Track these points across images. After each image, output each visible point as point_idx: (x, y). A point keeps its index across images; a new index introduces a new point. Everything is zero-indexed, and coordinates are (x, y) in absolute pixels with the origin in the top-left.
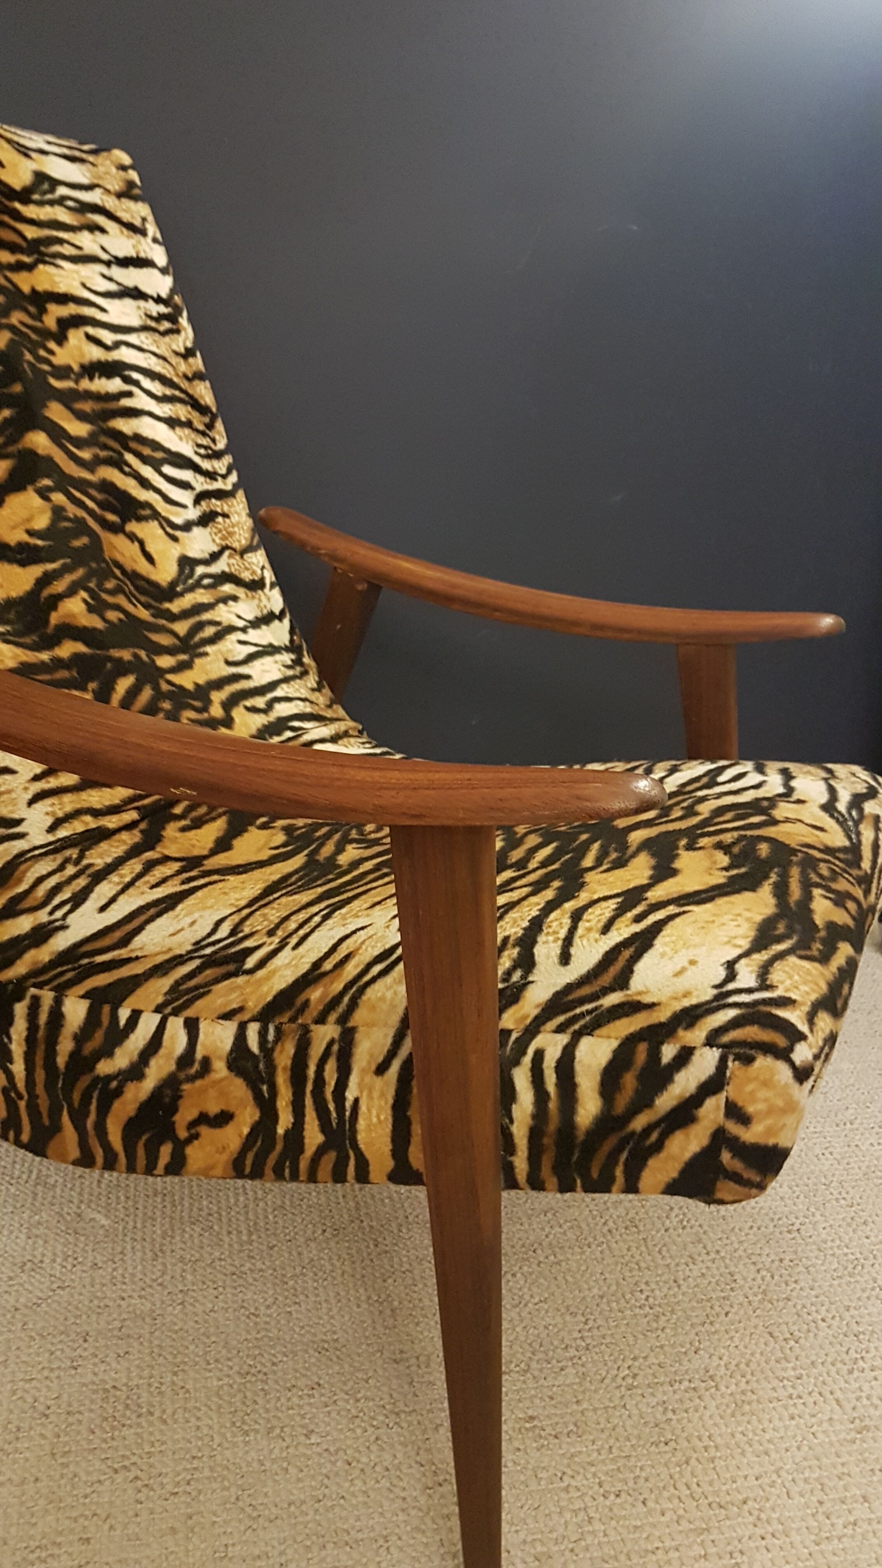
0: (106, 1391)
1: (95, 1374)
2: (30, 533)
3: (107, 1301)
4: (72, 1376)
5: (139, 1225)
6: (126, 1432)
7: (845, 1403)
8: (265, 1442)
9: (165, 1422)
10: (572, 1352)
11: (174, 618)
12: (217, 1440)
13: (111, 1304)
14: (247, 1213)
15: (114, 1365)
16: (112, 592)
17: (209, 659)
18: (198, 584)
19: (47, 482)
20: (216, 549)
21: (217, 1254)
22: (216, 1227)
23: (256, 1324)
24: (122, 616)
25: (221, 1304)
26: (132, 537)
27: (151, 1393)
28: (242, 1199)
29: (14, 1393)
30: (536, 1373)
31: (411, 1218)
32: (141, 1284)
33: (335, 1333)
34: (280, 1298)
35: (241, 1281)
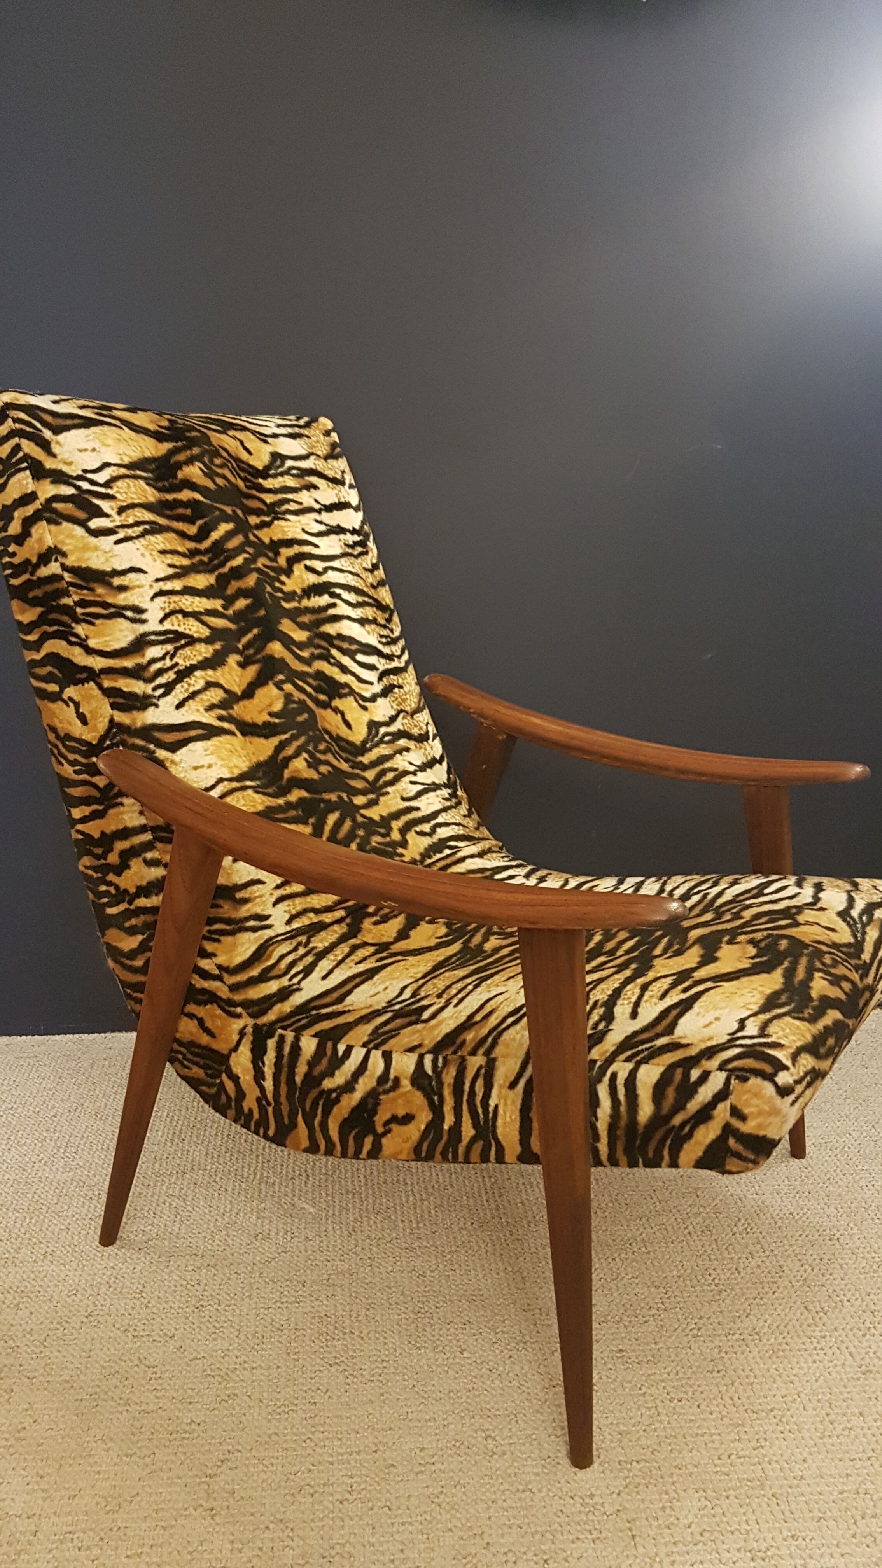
0: (320, 1317)
1: (313, 1307)
2: (271, 714)
3: (317, 1262)
4: (297, 1308)
6: (335, 1343)
7: (856, 1355)
8: (432, 1354)
9: (362, 1339)
10: (654, 1311)
11: (365, 768)
12: (399, 1351)
13: (320, 1264)
14: (415, 1208)
15: (325, 1302)
16: (324, 752)
17: (389, 797)
18: (381, 741)
19: (281, 677)
20: (393, 713)
21: (394, 1235)
22: (393, 1217)
23: (424, 1281)
24: (330, 769)
25: (399, 1268)
26: (336, 710)
27: (352, 1321)
28: (411, 1198)
29: (258, 1315)
30: (627, 1323)
31: (537, 1218)
32: (341, 1252)
33: (480, 1290)
34: (441, 1266)
35: (412, 1254)
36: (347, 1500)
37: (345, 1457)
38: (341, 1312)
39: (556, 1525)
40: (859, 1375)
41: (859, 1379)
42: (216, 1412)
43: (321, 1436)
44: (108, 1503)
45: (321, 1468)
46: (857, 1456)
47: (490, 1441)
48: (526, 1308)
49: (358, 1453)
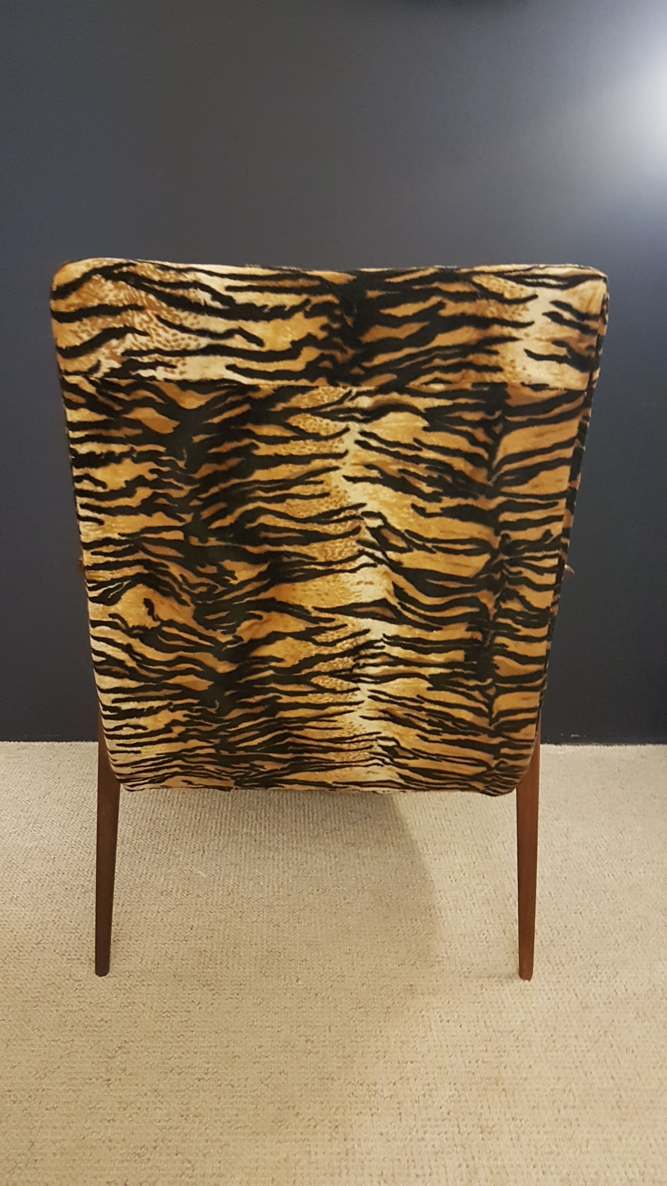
0: (200, 952)
1: (196, 944)
3: (203, 913)
4: (185, 944)
5: (222, 879)
6: (209, 970)
9: (228, 968)
10: (440, 959)
12: (253, 978)
13: (205, 914)
14: (278, 878)
15: (205, 941)
21: (261, 896)
22: (261, 883)
23: (277, 930)
25: (260, 919)
27: (222, 955)
28: (276, 870)
29: (157, 948)
32: (221, 906)
33: (317, 938)
34: (291, 920)
35: (272, 910)
36: (204, 1079)
37: (206, 1049)
38: (215, 949)
39: (347, 1103)
40: (579, 1009)
41: (578, 1012)
42: (120, 1014)
43: (191, 1033)
44: (37, 1073)
45: (188, 1056)
46: (567, 1065)
47: (309, 1043)
48: (348, 951)
49: (216, 1047)
